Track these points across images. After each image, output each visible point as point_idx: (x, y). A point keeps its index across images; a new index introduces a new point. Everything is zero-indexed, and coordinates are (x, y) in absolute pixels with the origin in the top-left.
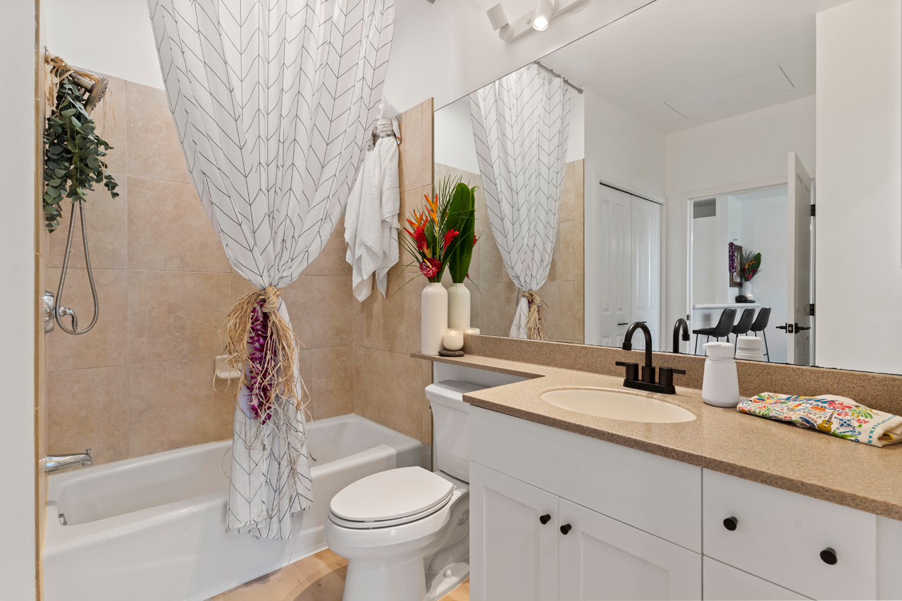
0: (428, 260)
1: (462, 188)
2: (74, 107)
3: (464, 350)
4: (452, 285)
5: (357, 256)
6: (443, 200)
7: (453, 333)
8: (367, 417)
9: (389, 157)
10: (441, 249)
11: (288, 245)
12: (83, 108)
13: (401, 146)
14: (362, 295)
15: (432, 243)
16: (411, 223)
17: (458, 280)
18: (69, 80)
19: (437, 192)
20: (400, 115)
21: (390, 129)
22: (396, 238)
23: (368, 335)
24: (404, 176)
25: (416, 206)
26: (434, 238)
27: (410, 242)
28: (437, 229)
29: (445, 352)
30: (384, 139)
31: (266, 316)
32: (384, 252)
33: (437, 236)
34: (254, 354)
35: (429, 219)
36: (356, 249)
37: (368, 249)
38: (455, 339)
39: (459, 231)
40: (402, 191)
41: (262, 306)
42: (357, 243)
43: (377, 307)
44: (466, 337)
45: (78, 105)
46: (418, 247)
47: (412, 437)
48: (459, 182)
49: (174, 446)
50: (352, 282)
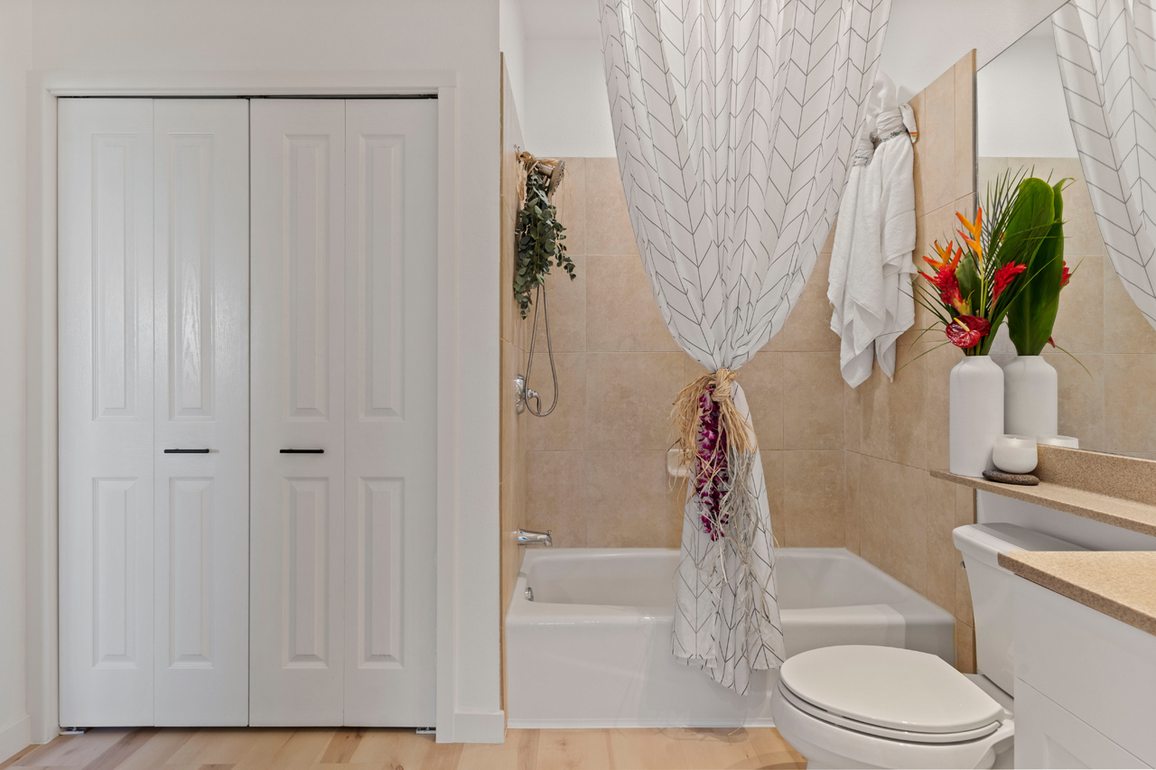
0: (963, 319)
1: (1033, 186)
2: (538, 196)
3: (1038, 474)
4: (1015, 360)
5: (846, 322)
6: (995, 214)
7: (1014, 442)
8: (864, 558)
9: (896, 166)
10: (989, 298)
11: (743, 313)
12: (544, 195)
13: (917, 145)
14: (856, 378)
15: (971, 290)
16: (932, 262)
17: (1028, 350)
18: (535, 171)
19: (983, 203)
20: (917, 98)
21: (899, 123)
22: (909, 290)
23: (867, 436)
24: (924, 190)
25: (944, 233)
26: (976, 282)
27: (932, 293)
28: (982, 265)
29: (996, 474)
30: (887, 142)
31: (716, 406)
32: (888, 312)
33: (981, 277)
34: (702, 452)
35: (966, 251)
36: (845, 311)
37: (862, 310)
38: (1021, 455)
39: (1026, 263)
40: (920, 214)
41: (711, 393)
42: (846, 302)
43: (880, 395)
44: (1042, 452)
45: (541, 193)
46: (943, 299)
47: (939, 605)
48: (1027, 177)
49: (627, 544)
50: (839, 358)
